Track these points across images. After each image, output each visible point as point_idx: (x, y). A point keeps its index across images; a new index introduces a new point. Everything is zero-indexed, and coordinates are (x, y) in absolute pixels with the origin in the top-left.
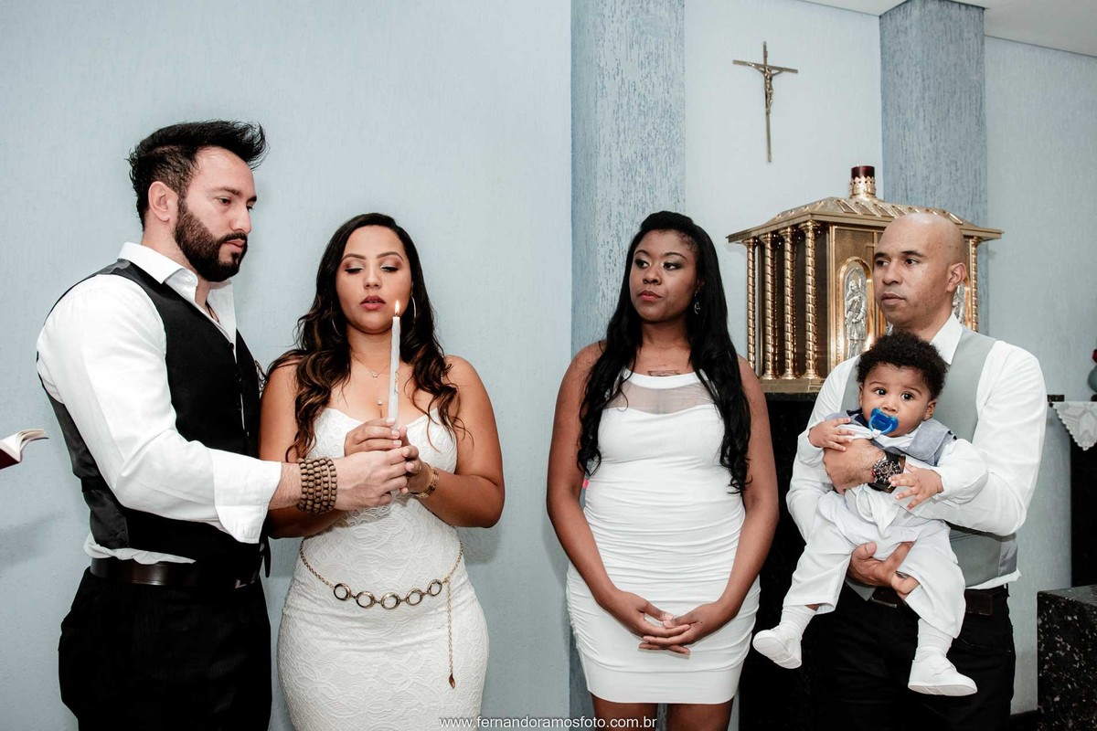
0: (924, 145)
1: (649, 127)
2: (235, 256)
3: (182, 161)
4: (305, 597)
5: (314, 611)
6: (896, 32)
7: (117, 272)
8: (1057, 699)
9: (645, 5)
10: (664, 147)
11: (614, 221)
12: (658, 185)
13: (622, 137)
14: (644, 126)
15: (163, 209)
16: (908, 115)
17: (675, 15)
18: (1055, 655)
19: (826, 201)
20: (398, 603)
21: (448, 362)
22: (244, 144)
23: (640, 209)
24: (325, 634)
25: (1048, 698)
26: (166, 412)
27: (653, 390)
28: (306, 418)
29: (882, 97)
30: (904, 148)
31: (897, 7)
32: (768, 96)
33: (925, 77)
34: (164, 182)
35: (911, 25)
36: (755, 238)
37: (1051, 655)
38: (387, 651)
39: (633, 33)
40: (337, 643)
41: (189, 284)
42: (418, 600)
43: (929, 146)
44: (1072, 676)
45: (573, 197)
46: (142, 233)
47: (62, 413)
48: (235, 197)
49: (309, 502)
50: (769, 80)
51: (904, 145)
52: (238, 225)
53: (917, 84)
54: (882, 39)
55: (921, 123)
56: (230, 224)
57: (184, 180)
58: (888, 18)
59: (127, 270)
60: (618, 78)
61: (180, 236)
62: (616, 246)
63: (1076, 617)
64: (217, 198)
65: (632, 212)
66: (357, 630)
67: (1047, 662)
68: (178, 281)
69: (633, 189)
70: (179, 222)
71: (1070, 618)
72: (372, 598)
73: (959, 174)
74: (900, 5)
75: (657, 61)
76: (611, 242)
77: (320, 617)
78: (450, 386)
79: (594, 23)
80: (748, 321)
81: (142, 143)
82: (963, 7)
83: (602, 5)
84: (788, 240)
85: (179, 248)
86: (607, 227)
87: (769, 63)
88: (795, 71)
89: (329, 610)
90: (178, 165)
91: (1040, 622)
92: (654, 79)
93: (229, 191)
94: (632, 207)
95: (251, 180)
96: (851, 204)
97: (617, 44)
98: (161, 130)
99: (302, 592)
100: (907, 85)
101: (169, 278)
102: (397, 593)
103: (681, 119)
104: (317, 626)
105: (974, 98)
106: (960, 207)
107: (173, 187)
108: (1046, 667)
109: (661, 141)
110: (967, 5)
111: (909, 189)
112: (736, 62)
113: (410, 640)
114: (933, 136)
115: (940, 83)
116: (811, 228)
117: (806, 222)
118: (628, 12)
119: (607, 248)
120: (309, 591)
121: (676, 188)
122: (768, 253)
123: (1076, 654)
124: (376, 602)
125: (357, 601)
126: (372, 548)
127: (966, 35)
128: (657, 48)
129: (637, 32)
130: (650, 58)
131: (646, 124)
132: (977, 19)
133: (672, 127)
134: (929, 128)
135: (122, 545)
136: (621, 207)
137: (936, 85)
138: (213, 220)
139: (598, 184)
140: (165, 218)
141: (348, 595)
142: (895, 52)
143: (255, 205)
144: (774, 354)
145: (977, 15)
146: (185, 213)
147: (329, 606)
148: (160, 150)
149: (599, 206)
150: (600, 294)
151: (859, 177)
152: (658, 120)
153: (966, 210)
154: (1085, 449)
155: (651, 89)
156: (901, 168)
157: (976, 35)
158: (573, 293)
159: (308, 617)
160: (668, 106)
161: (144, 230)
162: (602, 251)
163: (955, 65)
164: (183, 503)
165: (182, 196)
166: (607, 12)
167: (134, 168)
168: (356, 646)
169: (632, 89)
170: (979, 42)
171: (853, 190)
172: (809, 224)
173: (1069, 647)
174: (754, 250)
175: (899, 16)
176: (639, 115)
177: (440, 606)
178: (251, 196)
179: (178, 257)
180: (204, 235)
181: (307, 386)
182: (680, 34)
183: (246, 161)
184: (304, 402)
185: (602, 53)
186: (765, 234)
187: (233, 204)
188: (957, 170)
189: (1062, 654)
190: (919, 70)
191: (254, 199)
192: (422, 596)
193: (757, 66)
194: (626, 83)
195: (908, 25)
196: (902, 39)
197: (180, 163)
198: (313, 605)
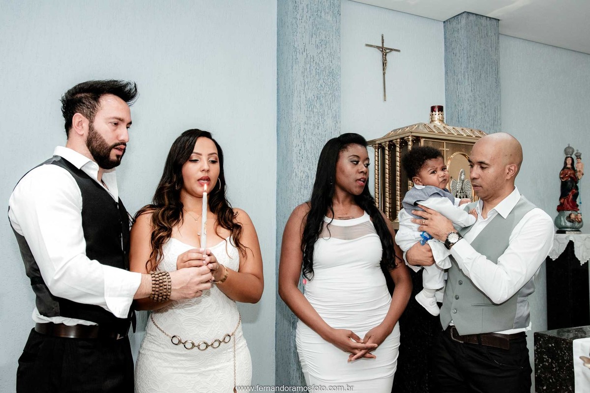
0: (468, 93)
1: (321, 81)
2: (118, 156)
3: (92, 102)
4: (154, 343)
5: (159, 351)
6: (453, 31)
7: (54, 163)
8: (545, 388)
9: (319, 13)
10: (329, 93)
11: (302, 134)
12: (326, 113)
13: (307, 86)
14: (318, 81)
15: (80, 128)
16: (459, 76)
17: (335, 19)
18: (543, 365)
19: (419, 125)
20: (207, 347)
21: (235, 212)
22: (125, 93)
23: (316, 127)
24: (166, 364)
25: (540, 388)
26: (80, 241)
27: (342, 227)
28: (157, 243)
29: (445, 66)
30: (457, 95)
31: (453, 17)
32: (384, 64)
33: (469, 56)
34: (82, 113)
35: (461, 27)
36: (379, 144)
37: (541, 365)
38: (200, 374)
39: (313, 29)
40: (172, 369)
41: (94, 169)
42: (218, 345)
43: (471, 94)
44: (552, 375)
45: (278, 119)
46: (67, 141)
47: (23, 242)
48: (120, 122)
49: (156, 296)
50: (384, 55)
51: (457, 92)
52: (122, 138)
53: (464, 60)
54: (445, 34)
55: (466, 81)
56: (117, 137)
57: (92, 112)
58: (449, 23)
59: (59, 161)
60: (305, 54)
61: (89, 143)
62: (303, 147)
63: (553, 345)
64: (111, 123)
65: (311, 128)
66: (183, 361)
67: (540, 369)
68: (88, 168)
69: (312, 116)
70: (89, 135)
71: (550, 345)
72: (193, 344)
73: (486, 109)
74: (455, 16)
75: (325, 45)
76: (300, 145)
77: (162, 354)
78: (238, 224)
79: (291, 22)
80: (375, 190)
81: (69, 92)
82: (488, 19)
83: (296, 13)
84: (398, 145)
85: (88, 150)
86: (298, 136)
87: (385, 46)
88: (398, 51)
89: (168, 350)
90: (89, 104)
91: (536, 348)
92: (324, 55)
93: (117, 119)
94: (312, 126)
95: (129, 113)
96: (432, 126)
97: (304, 35)
98: (79, 85)
99: (153, 341)
100: (459, 60)
101: (83, 166)
102: (206, 341)
103: (338, 77)
104: (161, 359)
105: (494, 68)
106: (487, 128)
107: (86, 116)
108: (539, 371)
109: (328, 90)
110: (490, 18)
111: (460, 117)
112: (367, 45)
113: (212, 368)
114: (473, 89)
115: (476, 60)
116: (411, 139)
117: (408, 136)
118: (310, 17)
119: (298, 148)
120: (156, 340)
121: (336, 115)
122: (387, 152)
123: (554, 363)
124: (195, 346)
125: (185, 346)
126: (194, 315)
127: (489, 34)
128: (326, 37)
129: (315, 28)
130: (322, 43)
131: (319, 79)
132: (496, 26)
133: (334, 82)
134: (471, 84)
135: (56, 315)
136: (306, 125)
137: (474, 61)
138: (107, 134)
139: (294, 112)
140: (81, 133)
141: (180, 342)
142: (452, 41)
143: (131, 126)
144: (390, 208)
145: (495, 23)
146: (92, 131)
147: (168, 347)
148: (79, 96)
149: (294, 124)
150: (294, 174)
151: (435, 112)
152: (326, 78)
153: (490, 129)
154: (553, 260)
155: (322, 60)
156: (456, 105)
157: (495, 34)
158: (277, 173)
159: (156, 354)
160: (331, 70)
161: (68, 138)
162: (296, 150)
163: (484, 50)
164: (86, 295)
165: (91, 122)
166: (298, 17)
167: (63, 104)
168: (183, 371)
169: (312, 60)
170: (497, 38)
171: (432, 118)
172: (410, 137)
173: (550, 360)
174: (378, 150)
175: (454, 23)
176: (316, 74)
177: (230, 348)
178: (129, 121)
179: (87, 155)
180: (103, 144)
181: (158, 225)
182: (338, 30)
183: (126, 102)
184: (157, 235)
185: (296, 39)
186: (385, 142)
187: (119, 126)
188: (485, 107)
189: (547, 364)
190: (465, 53)
191: (130, 123)
192: (220, 342)
193: (378, 47)
194: (309, 57)
195: (459, 28)
196: (456, 35)
197: (90, 103)
198: (159, 348)
